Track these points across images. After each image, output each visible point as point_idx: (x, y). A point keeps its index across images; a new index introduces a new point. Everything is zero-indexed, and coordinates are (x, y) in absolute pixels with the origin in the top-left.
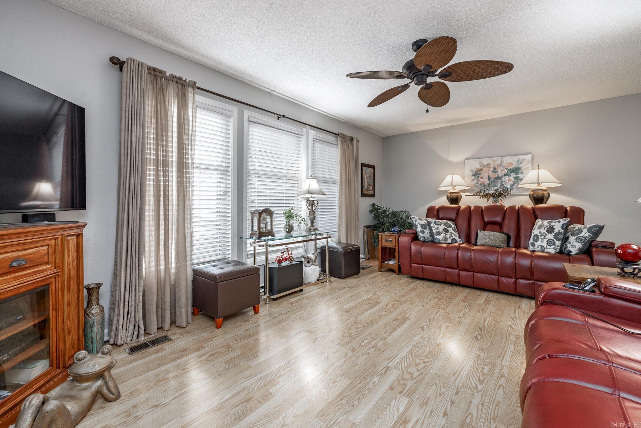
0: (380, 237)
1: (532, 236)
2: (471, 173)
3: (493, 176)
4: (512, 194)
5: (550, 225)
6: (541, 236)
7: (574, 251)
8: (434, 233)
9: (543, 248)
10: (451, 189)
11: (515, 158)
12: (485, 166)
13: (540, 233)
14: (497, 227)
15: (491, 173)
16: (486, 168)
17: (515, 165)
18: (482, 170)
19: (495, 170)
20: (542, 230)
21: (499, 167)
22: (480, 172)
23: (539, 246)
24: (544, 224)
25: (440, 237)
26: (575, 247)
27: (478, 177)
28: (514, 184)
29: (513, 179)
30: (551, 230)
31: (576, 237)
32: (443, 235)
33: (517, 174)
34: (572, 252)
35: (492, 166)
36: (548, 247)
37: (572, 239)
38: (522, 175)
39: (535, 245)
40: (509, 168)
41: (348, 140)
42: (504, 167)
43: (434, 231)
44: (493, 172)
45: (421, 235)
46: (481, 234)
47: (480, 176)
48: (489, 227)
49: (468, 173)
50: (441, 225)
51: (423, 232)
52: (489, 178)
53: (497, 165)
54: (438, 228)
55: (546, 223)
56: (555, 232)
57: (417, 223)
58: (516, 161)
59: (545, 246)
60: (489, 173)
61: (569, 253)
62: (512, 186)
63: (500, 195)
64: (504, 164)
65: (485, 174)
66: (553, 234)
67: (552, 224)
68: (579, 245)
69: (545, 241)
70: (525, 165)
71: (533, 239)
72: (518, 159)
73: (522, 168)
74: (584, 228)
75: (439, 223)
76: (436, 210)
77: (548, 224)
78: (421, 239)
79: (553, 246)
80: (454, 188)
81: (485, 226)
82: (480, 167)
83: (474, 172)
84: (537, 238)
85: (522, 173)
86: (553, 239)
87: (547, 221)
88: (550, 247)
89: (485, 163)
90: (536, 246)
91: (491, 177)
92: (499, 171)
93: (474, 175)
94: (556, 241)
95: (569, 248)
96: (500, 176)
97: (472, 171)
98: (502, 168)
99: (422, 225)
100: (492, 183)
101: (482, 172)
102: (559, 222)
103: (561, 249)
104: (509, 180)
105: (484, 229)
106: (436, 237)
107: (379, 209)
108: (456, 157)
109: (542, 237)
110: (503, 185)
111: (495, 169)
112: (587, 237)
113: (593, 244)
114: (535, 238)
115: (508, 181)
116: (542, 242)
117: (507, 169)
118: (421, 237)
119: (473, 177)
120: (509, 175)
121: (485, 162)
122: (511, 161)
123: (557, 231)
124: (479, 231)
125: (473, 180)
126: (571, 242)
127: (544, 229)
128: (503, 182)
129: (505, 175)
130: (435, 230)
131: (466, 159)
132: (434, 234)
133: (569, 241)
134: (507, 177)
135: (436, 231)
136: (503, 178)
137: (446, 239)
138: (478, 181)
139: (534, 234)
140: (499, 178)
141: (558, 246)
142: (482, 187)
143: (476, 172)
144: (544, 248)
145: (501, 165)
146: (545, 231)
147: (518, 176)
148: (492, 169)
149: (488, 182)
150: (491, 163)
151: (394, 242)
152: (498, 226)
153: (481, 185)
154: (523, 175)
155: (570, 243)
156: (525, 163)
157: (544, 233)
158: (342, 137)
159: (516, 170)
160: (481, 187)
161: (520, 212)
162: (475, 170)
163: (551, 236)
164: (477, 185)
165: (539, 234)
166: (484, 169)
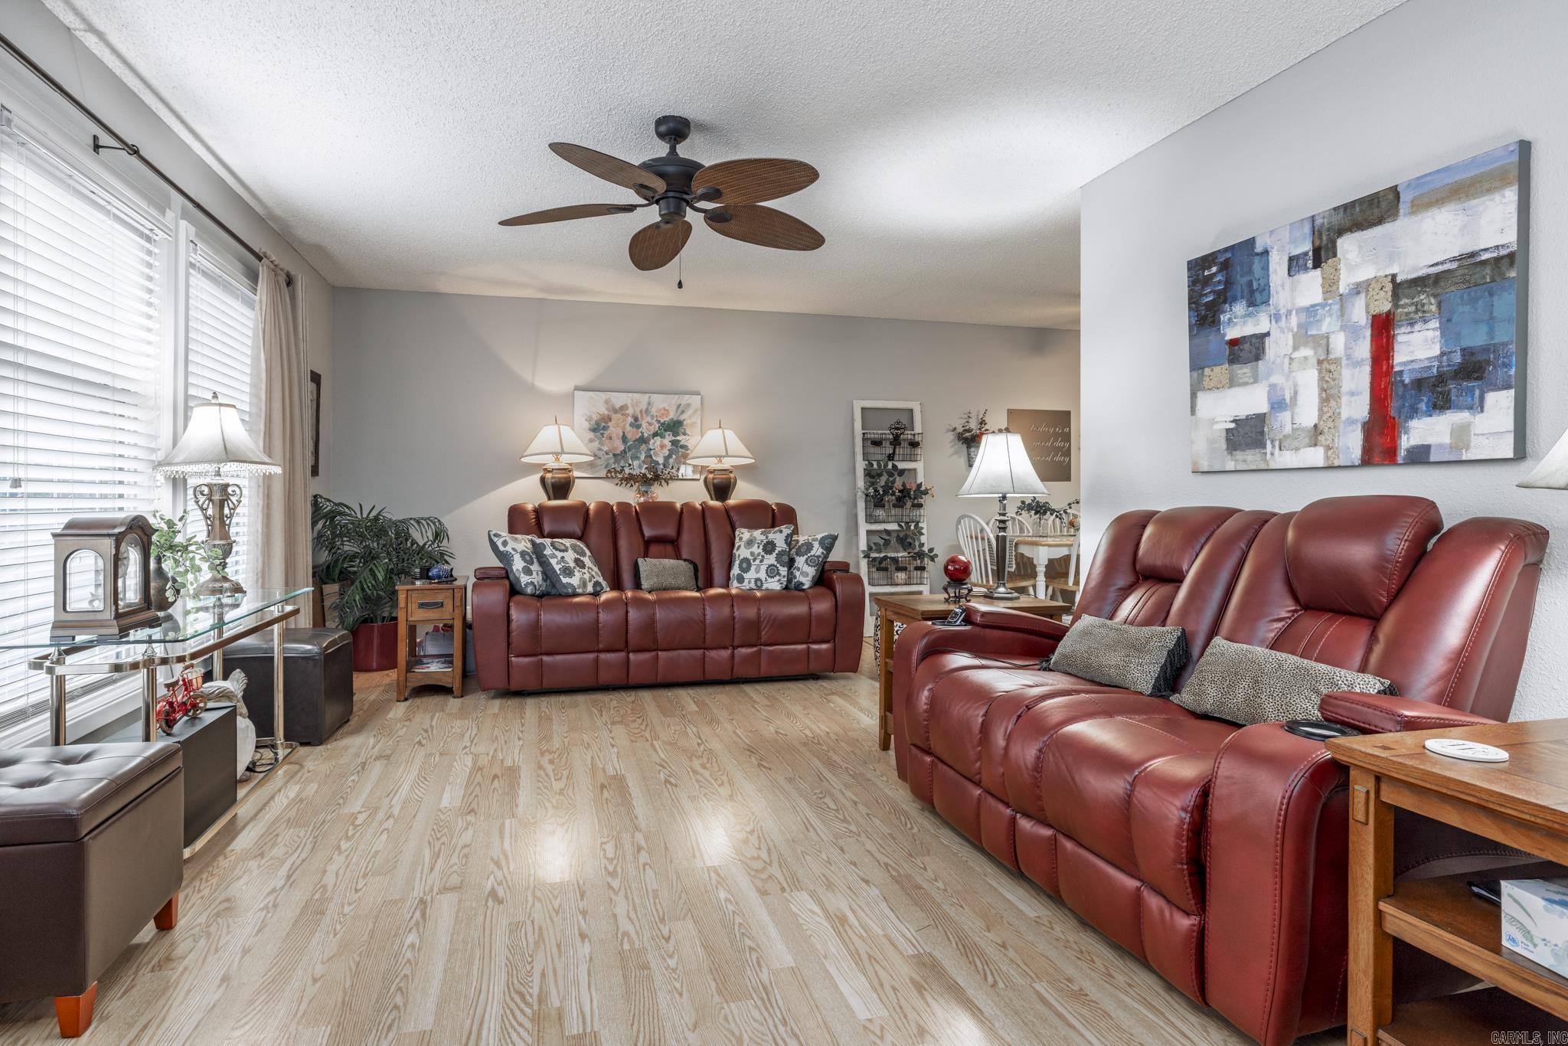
0: (402, 597)
1: (737, 563)
2: (587, 425)
3: (632, 434)
4: (680, 477)
5: (767, 537)
6: (754, 560)
7: (807, 582)
8: (559, 572)
9: (759, 583)
10: (550, 462)
11: (674, 400)
12: (616, 411)
13: (752, 554)
14: (669, 549)
15: (628, 428)
16: (619, 416)
17: (672, 415)
18: (610, 419)
19: (636, 424)
20: (756, 549)
21: (644, 415)
22: (606, 423)
23: (753, 581)
24: (755, 538)
25: (575, 581)
26: (806, 574)
27: (602, 434)
28: (670, 456)
29: (669, 445)
30: (769, 547)
31: (806, 557)
32: (577, 574)
33: (676, 434)
34: (803, 584)
35: (630, 411)
36: (769, 580)
37: (800, 561)
38: (684, 437)
39: (743, 578)
40: (662, 421)
41: (282, 279)
42: (652, 417)
43: (557, 568)
44: (631, 425)
45: (524, 579)
46: (645, 565)
47: (606, 433)
48: (653, 548)
49: (582, 423)
50: (566, 550)
51: (528, 571)
52: (624, 439)
53: (641, 411)
54: (563, 558)
55: (758, 534)
56: (777, 552)
57: (509, 548)
58: (675, 408)
59: (764, 579)
60: (624, 428)
61: (799, 587)
62: (667, 458)
63: (657, 478)
64: (653, 411)
65: (614, 430)
66: (774, 555)
67: (771, 536)
68: (811, 571)
69: (763, 568)
70: (690, 417)
71: (740, 567)
72: (678, 403)
73: (685, 423)
74: (814, 540)
75: (563, 548)
76: (532, 516)
77: (764, 537)
78: (529, 590)
79: (777, 578)
80: (557, 459)
81: (648, 546)
82: (606, 413)
83: (593, 422)
84: (746, 565)
85: (685, 434)
86: (775, 563)
87: (760, 531)
88: (772, 580)
89: (618, 405)
90: (746, 581)
91: (629, 436)
92: (644, 425)
93: (594, 430)
94: (780, 568)
95: (799, 577)
96: (646, 435)
97: (589, 419)
98: (649, 419)
99: (523, 554)
100: (629, 451)
101: (610, 424)
102: (781, 532)
103: (789, 581)
104: (662, 446)
105: (646, 555)
106: (565, 580)
107: (341, 514)
108: (553, 380)
109: (757, 562)
110: (651, 457)
111: (636, 419)
112: (820, 556)
113: (827, 567)
114: (744, 565)
115: (660, 448)
116: (757, 571)
117: (659, 422)
118: (527, 584)
119: (591, 435)
120: (663, 437)
121: (619, 399)
122: (664, 406)
123: (780, 549)
124: (640, 561)
125: (591, 441)
126: (800, 566)
127: (759, 547)
128: (651, 450)
129: (655, 435)
130: (558, 563)
131: (577, 388)
132: (558, 576)
133: (796, 565)
134: (658, 438)
135: (560, 566)
136: (652, 441)
137: (584, 584)
138: (601, 443)
139: (741, 557)
140: (643, 440)
141: (784, 577)
142: (610, 459)
143: (597, 424)
144: (762, 583)
145: (647, 411)
146: (760, 550)
147: (678, 438)
148: (630, 420)
149: (622, 448)
150: (629, 405)
151: (449, 606)
152: (670, 545)
153: (607, 454)
154: (686, 437)
155: (798, 569)
156: (690, 412)
157: (759, 554)
158: (268, 267)
159: (674, 427)
160: (607, 459)
161: (707, 514)
162: (595, 417)
163: (771, 559)
164: (600, 454)
165: (750, 558)
166: (614, 416)
